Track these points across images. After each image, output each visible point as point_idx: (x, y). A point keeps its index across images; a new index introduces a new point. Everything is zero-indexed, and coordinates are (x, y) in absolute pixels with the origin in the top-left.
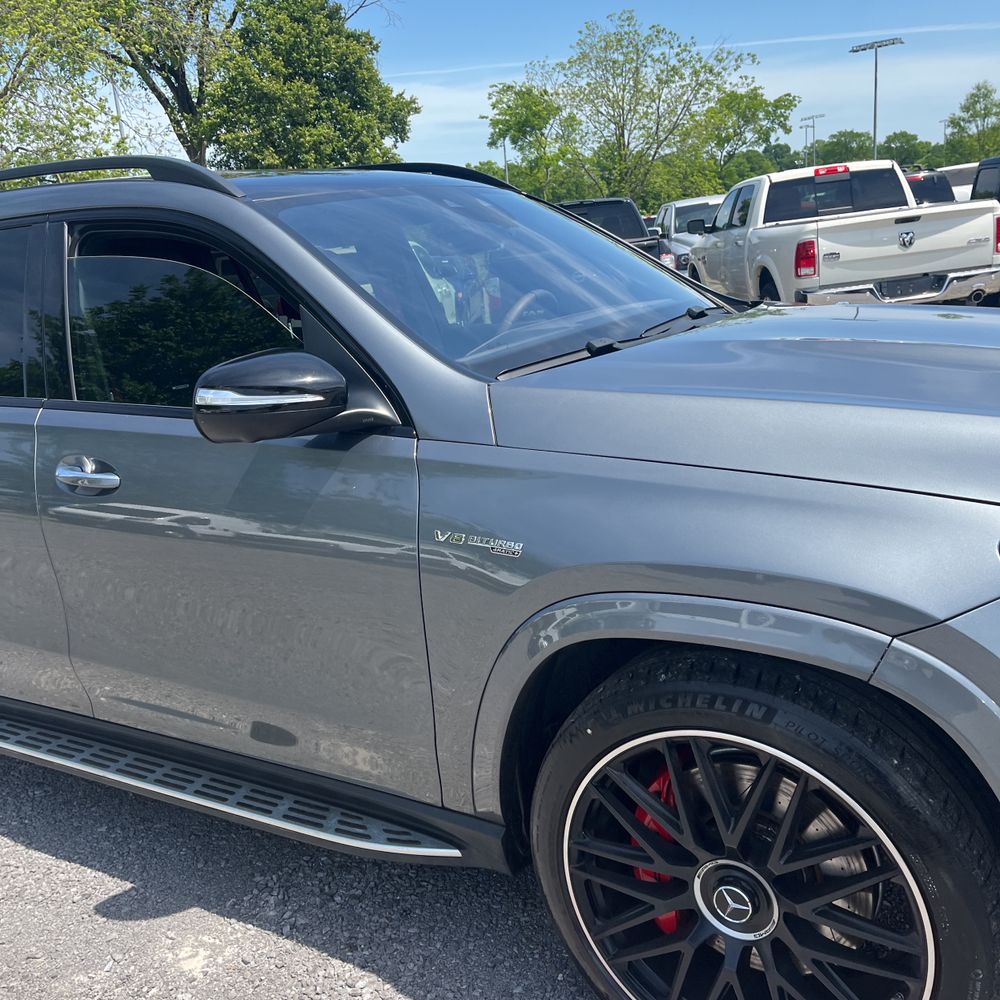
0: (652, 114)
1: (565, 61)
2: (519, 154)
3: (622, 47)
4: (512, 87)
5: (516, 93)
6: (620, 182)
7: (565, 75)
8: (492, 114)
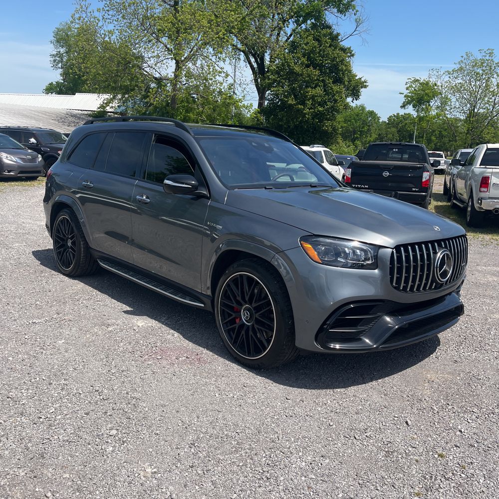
0: (492, 102)
1: (451, 70)
2: (416, 113)
3: (483, 67)
4: (419, 80)
5: (420, 84)
6: (467, 134)
7: (449, 77)
8: (406, 92)
